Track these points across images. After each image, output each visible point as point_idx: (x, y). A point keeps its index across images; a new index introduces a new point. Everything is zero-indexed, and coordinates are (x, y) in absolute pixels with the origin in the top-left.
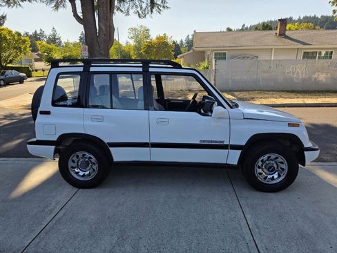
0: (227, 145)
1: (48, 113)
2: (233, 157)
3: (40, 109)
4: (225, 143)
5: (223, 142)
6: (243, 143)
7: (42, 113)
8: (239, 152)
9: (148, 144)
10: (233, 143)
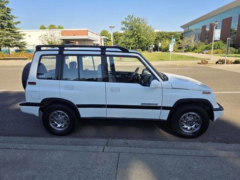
0: (160, 107)
1: (34, 83)
2: (164, 115)
3: (28, 81)
4: (159, 105)
5: (157, 104)
6: (171, 105)
7: (30, 83)
8: (168, 111)
9: (105, 105)
10: (164, 105)
